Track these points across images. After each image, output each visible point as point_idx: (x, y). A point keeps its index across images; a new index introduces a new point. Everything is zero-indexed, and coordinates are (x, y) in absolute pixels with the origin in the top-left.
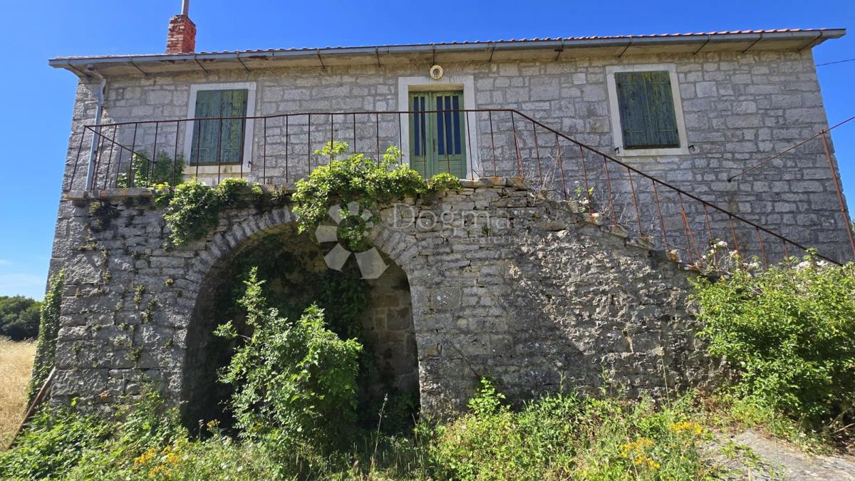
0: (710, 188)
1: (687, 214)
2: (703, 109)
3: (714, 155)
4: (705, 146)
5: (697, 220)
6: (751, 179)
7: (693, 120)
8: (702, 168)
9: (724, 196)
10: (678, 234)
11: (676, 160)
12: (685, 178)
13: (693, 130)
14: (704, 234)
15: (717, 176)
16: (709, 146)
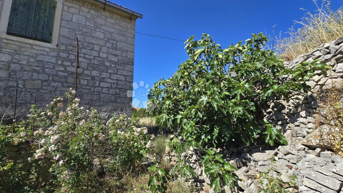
0: (66, 69)
1: (46, 81)
2: (73, 28)
3: (73, 53)
4: (69, 47)
5: (52, 85)
6: (91, 69)
7: (65, 32)
8: (64, 58)
9: (73, 74)
10: (35, 91)
11: (48, 50)
12: (50, 61)
13: (64, 37)
14: (54, 92)
15: (72, 64)
16: (71, 48)
